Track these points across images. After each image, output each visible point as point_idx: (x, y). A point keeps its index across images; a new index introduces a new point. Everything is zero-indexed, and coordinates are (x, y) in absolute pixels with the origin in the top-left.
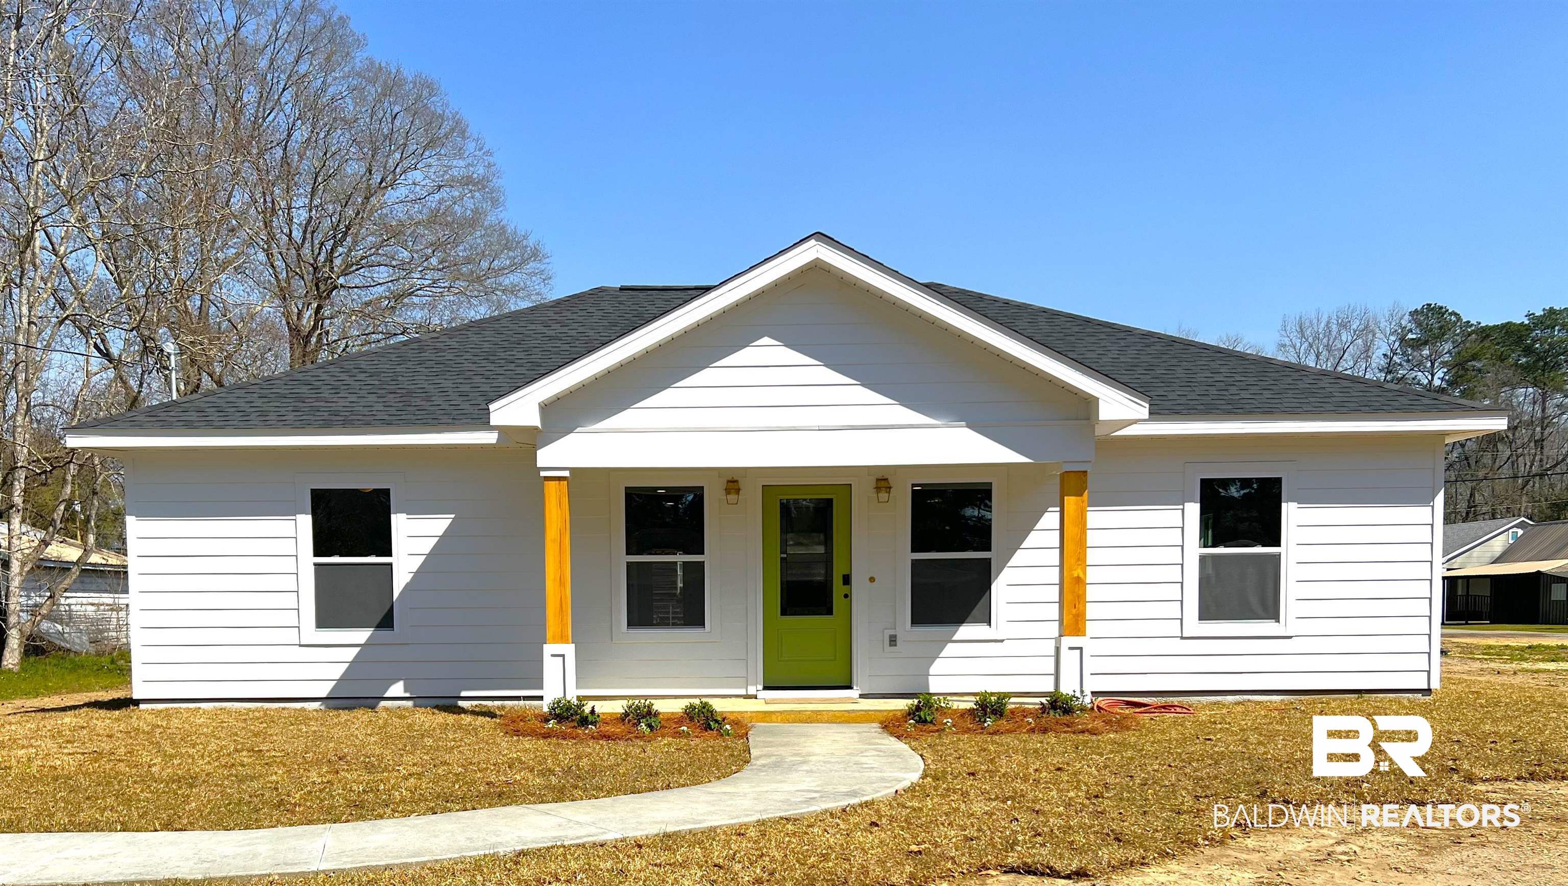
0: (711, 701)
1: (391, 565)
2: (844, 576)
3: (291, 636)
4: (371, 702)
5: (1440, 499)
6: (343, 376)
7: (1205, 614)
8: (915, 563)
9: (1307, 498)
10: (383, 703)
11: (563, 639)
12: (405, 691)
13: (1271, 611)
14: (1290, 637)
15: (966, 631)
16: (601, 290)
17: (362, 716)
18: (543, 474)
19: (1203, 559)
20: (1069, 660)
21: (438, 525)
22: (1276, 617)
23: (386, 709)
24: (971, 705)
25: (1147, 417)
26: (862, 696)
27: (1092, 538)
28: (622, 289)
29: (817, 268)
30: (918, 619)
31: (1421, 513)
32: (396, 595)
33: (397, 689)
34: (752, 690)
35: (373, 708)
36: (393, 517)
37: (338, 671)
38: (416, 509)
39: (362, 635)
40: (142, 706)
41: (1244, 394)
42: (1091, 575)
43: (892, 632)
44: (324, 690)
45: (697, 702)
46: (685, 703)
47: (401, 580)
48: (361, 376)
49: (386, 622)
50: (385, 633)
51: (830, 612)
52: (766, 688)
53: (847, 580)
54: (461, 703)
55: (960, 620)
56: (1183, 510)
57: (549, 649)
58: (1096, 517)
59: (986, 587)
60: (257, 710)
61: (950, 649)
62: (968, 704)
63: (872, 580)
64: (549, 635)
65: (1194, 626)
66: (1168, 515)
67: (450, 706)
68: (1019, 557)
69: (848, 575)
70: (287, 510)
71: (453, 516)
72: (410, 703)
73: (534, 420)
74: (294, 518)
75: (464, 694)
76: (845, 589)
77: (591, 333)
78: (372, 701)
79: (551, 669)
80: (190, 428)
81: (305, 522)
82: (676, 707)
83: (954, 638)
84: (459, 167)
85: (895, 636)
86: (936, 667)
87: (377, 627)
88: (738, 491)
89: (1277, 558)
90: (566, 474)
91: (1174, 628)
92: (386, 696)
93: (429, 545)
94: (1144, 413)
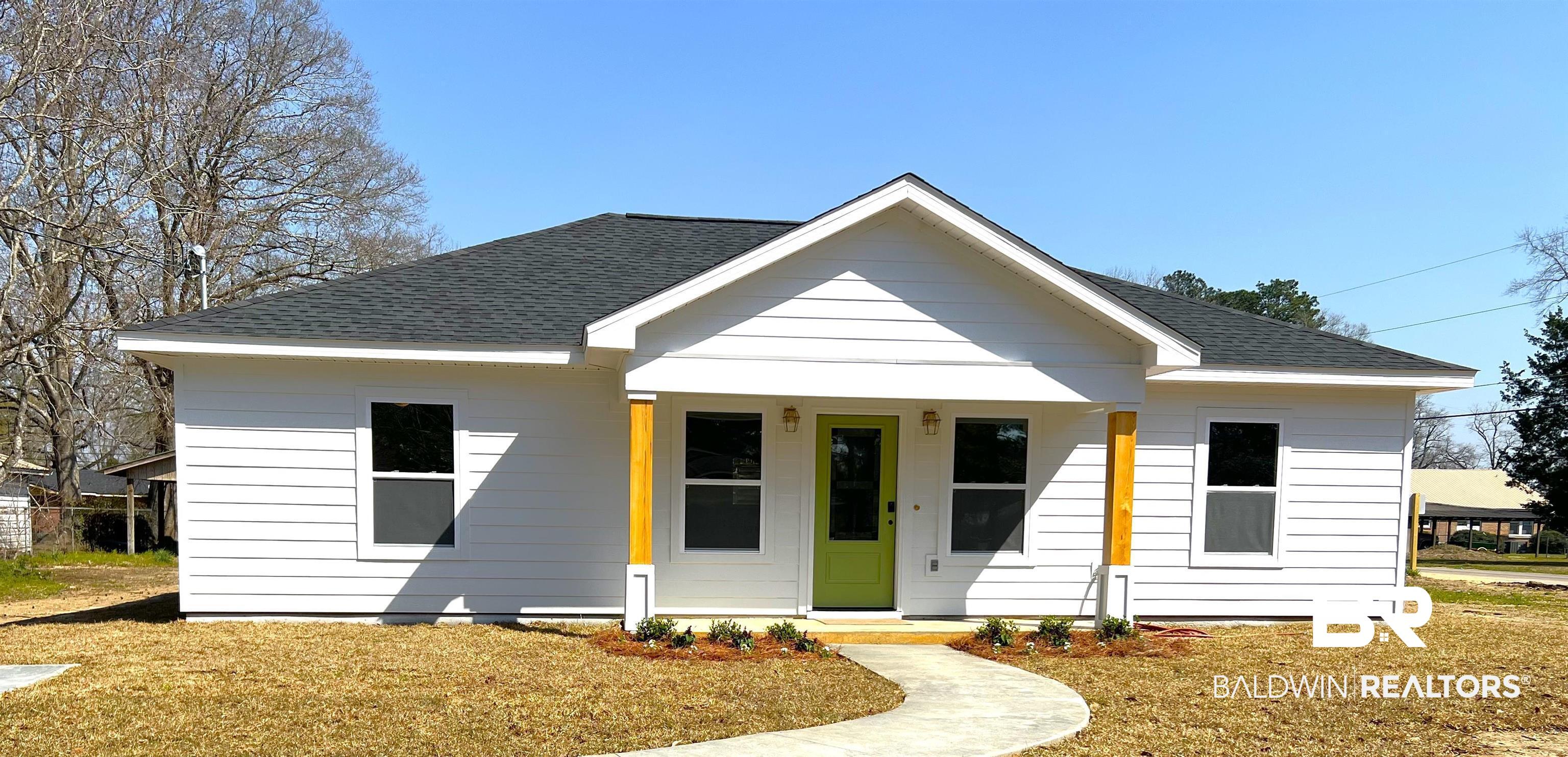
1: (452, 481)
2: (889, 503)
3: (349, 550)
4: (430, 618)
5: (1409, 448)
6: (389, 289)
7: (1210, 547)
8: (956, 493)
9: (1298, 442)
10: (441, 619)
11: (644, 560)
12: (466, 607)
13: (1265, 544)
14: (1281, 569)
15: (1001, 557)
16: (607, 219)
17: (422, 631)
18: (631, 397)
19: (1210, 497)
20: (1115, 587)
21: (501, 443)
22: (1267, 547)
23: (445, 625)
25: (1196, 364)
26: (904, 618)
28: (629, 216)
29: (904, 209)
30: (959, 545)
31: (1391, 460)
32: (456, 514)
33: (457, 605)
34: (802, 611)
35: (432, 623)
36: (455, 433)
37: (397, 587)
38: (479, 426)
39: (422, 551)
40: (189, 620)
43: (934, 558)
44: (381, 605)
47: (462, 497)
48: (407, 290)
49: (447, 538)
50: (445, 550)
51: (875, 537)
52: (815, 609)
53: (892, 507)
54: (521, 620)
55: (994, 547)
56: (1194, 451)
57: (632, 569)
59: (1019, 516)
61: (986, 575)
63: (917, 508)
64: (633, 555)
65: (1201, 557)
66: (1180, 455)
67: (509, 623)
68: (1050, 490)
69: (893, 503)
70: (348, 423)
71: (516, 434)
72: (469, 620)
73: (630, 343)
74: (353, 431)
75: (524, 610)
76: (890, 516)
78: (430, 616)
79: (634, 587)
81: (365, 435)
83: (992, 563)
84: (335, 87)
85: (937, 562)
86: (974, 591)
87: (437, 543)
88: (796, 419)
89: (1272, 497)
90: (653, 397)
91: (1183, 558)
92: (445, 611)
93: (490, 463)
94: (1196, 360)
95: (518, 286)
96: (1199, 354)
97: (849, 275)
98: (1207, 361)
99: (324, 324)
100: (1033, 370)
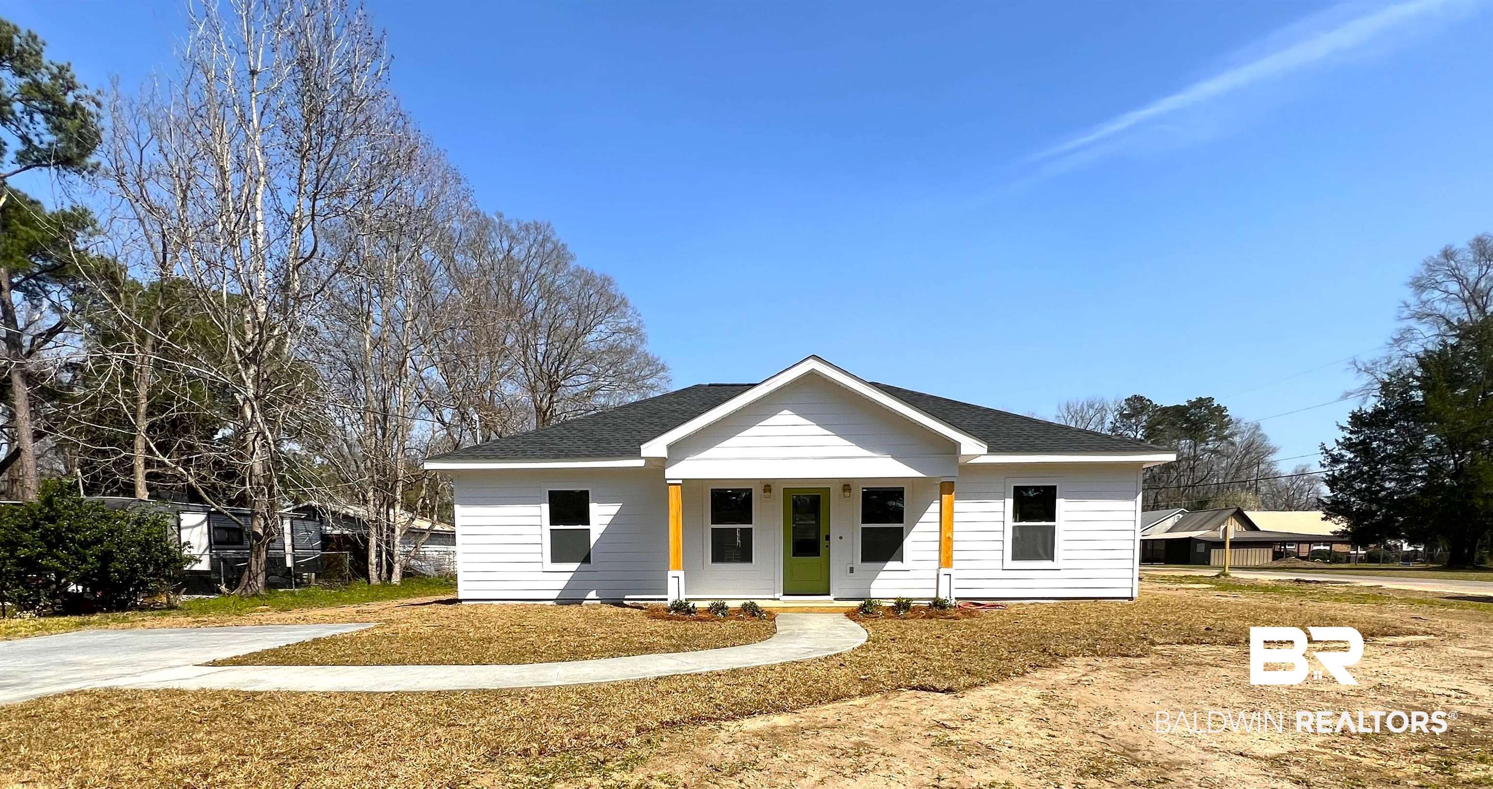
0: (755, 601)
2: (826, 536)
3: (538, 567)
4: (579, 602)
5: (1140, 498)
6: (565, 432)
7: (1015, 557)
9: (1069, 496)
10: (585, 602)
11: (678, 568)
12: (597, 596)
13: (1050, 555)
15: (891, 565)
16: (698, 387)
17: (574, 608)
18: (668, 482)
19: (1014, 528)
20: (944, 580)
21: (613, 509)
22: (1052, 558)
23: (587, 605)
24: (893, 604)
25: (986, 453)
26: (835, 599)
27: (957, 517)
28: (710, 385)
29: (812, 375)
31: (1129, 505)
32: (592, 546)
33: (592, 595)
34: (777, 596)
35: (580, 604)
36: (590, 505)
37: (562, 585)
38: (602, 500)
39: (574, 566)
40: (463, 603)
41: (1037, 442)
42: (956, 536)
43: (851, 566)
44: (555, 595)
45: (748, 602)
46: (743, 602)
47: (594, 538)
48: (574, 432)
49: (587, 560)
50: (586, 565)
52: (784, 595)
53: (828, 538)
54: (625, 602)
55: (886, 559)
56: (1004, 503)
57: (670, 574)
58: (959, 506)
59: (900, 543)
60: (521, 605)
61: (882, 575)
62: (891, 604)
63: (841, 538)
64: (671, 566)
65: (1010, 563)
66: (997, 505)
67: (619, 603)
68: (918, 527)
69: (828, 536)
70: (536, 501)
71: (622, 504)
72: (599, 602)
73: (664, 453)
75: (626, 597)
76: (826, 543)
77: (693, 408)
78: (579, 600)
79: (672, 584)
80: (487, 458)
81: (546, 508)
82: (737, 604)
83: (884, 569)
84: (623, 323)
85: (853, 568)
86: (875, 584)
88: (770, 491)
90: (680, 482)
91: (999, 565)
92: (587, 597)
93: (608, 519)
94: (985, 451)
95: (632, 427)
96: (986, 447)
97: (786, 412)
98: (991, 451)
99: (524, 451)
100: (891, 459)
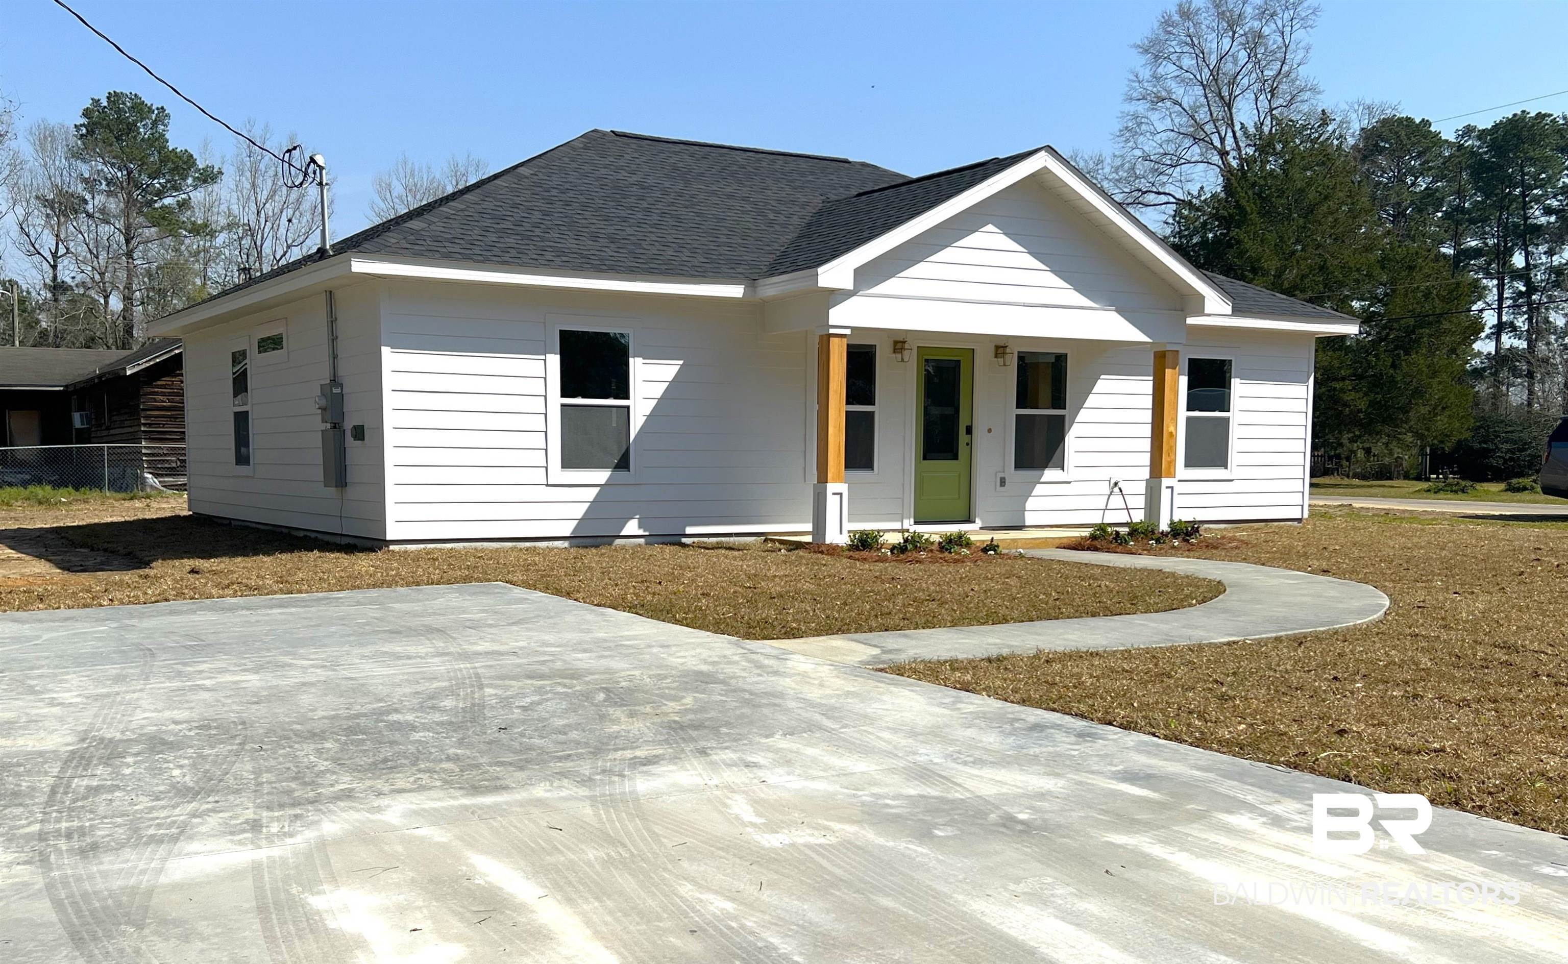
1: (628, 408)
2: (967, 427)
3: (540, 476)
4: (607, 541)
5: (1311, 380)
7: (1187, 462)
8: (1018, 417)
9: (1247, 376)
10: (618, 541)
11: (838, 480)
13: (1223, 460)
14: (1232, 480)
15: (1050, 474)
18: (832, 331)
19: (1189, 419)
20: (1166, 496)
21: (668, 370)
22: (1225, 465)
23: (623, 547)
25: (1230, 312)
26: (981, 529)
29: (1045, 171)
30: (1019, 465)
31: (1301, 390)
32: (632, 438)
33: (632, 527)
34: (906, 525)
35: (610, 544)
36: (631, 360)
38: (654, 353)
39: (602, 476)
40: (392, 547)
43: (1002, 475)
44: (567, 529)
47: (637, 423)
49: (623, 464)
50: (622, 474)
51: (956, 457)
52: (916, 523)
53: (969, 430)
54: (684, 540)
55: (1044, 465)
56: (1184, 382)
57: (830, 487)
59: (1061, 439)
61: (1039, 489)
63: (990, 431)
67: (676, 542)
68: (1083, 415)
69: (970, 427)
70: (537, 350)
71: (681, 362)
72: (645, 542)
74: (543, 357)
75: (688, 530)
76: (968, 438)
78: (609, 539)
79: (832, 505)
81: (554, 362)
83: (1042, 480)
85: (1004, 478)
86: (1031, 503)
87: (615, 468)
88: (903, 350)
89: (1227, 420)
90: (848, 332)
92: (622, 533)
93: (659, 390)
94: (1228, 310)
96: (1232, 304)
97: (990, 227)
100: (1115, 315)
